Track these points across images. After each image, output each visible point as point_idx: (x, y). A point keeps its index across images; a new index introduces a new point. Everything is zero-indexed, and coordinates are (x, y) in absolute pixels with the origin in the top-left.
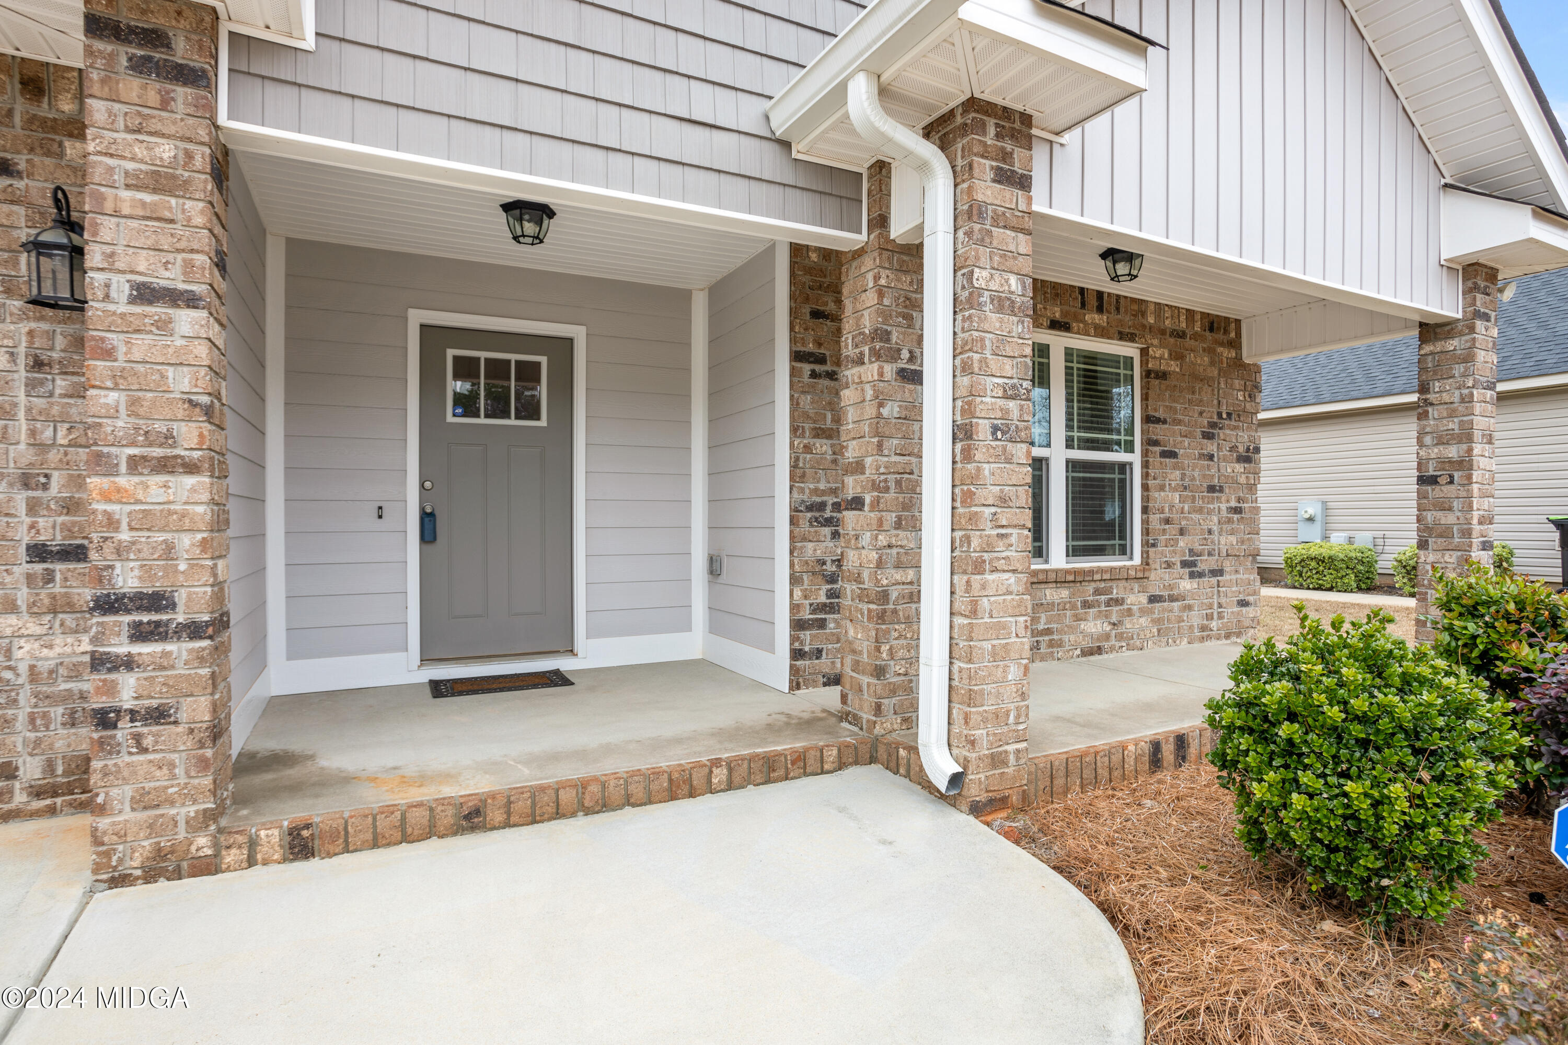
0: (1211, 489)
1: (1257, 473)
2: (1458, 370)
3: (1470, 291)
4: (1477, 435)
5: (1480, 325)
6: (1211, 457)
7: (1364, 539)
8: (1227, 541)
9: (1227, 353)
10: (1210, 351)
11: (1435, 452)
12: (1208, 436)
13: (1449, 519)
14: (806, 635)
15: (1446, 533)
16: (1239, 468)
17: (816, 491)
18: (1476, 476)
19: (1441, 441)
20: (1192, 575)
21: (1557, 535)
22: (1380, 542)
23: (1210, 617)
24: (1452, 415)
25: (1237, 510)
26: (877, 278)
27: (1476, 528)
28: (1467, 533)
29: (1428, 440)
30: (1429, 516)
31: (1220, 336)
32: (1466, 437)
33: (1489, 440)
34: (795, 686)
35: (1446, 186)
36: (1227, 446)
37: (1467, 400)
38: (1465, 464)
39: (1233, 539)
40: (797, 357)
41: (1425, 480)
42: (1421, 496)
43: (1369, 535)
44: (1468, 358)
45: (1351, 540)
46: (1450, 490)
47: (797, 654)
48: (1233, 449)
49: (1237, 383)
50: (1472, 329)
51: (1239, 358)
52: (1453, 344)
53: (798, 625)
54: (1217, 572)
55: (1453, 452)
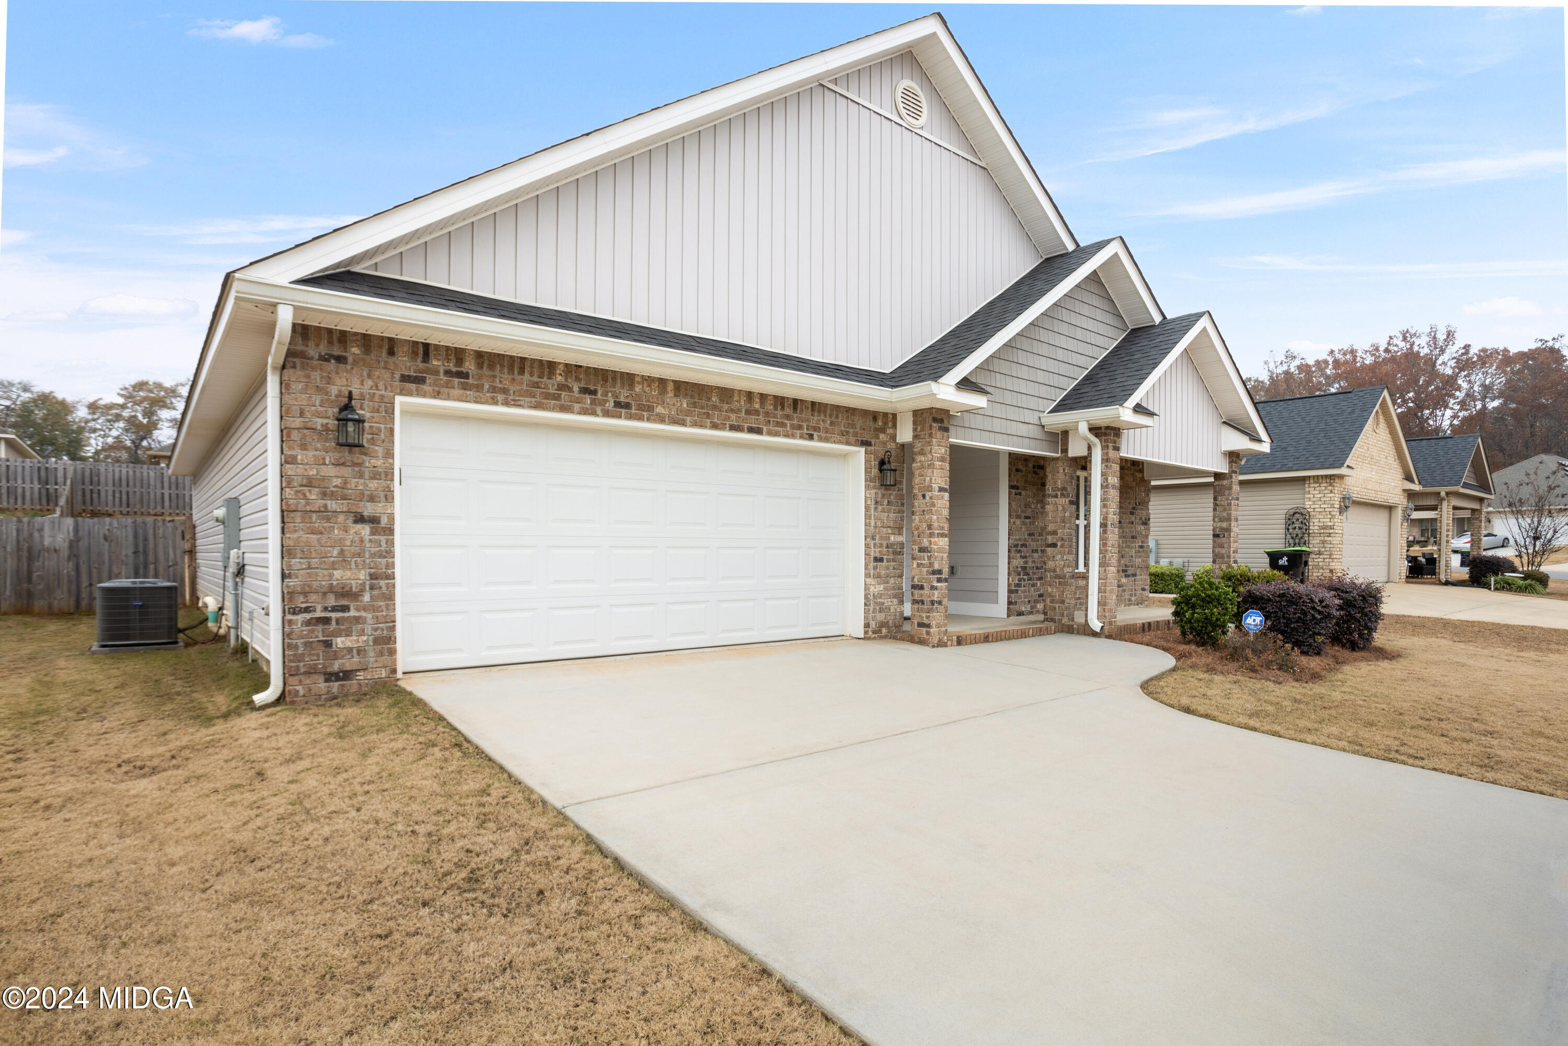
0: (1133, 537)
1: (1149, 530)
2: (1227, 492)
3: (1231, 462)
4: (1233, 518)
5: (1234, 475)
6: (1133, 523)
7: (1178, 563)
8: (1138, 561)
9: (1139, 475)
10: (1133, 475)
11: (1219, 524)
12: (1132, 513)
13: (1223, 551)
14: (1013, 595)
15: (1222, 557)
16: (1143, 527)
17: (1016, 540)
18: (1232, 534)
19: (1221, 520)
20: (1126, 576)
21: (1268, 560)
22: (1186, 564)
23: (1131, 595)
24: (1225, 510)
25: (1142, 547)
26: (1064, 470)
27: (1232, 555)
28: (1229, 557)
29: (1216, 519)
30: (1217, 550)
31: (1136, 468)
32: (1229, 519)
33: (1237, 520)
34: (1009, 616)
35: (1224, 423)
36: (1138, 518)
37: (1229, 504)
38: (1228, 530)
39: (1140, 560)
40: (1011, 487)
41: (1216, 536)
42: (1214, 542)
43: (1181, 560)
44: (1230, 488)
45: (1171, 563)
46: (1224, 540)
47: (1010, 603)
48: (1141, 519)
49: (1142, 489)
50: (1231, 477)
51: (1143, 477)
52: (1225, 482)
53: (1010, 592)
54: (1134, 575)
55: (1225, 525)
